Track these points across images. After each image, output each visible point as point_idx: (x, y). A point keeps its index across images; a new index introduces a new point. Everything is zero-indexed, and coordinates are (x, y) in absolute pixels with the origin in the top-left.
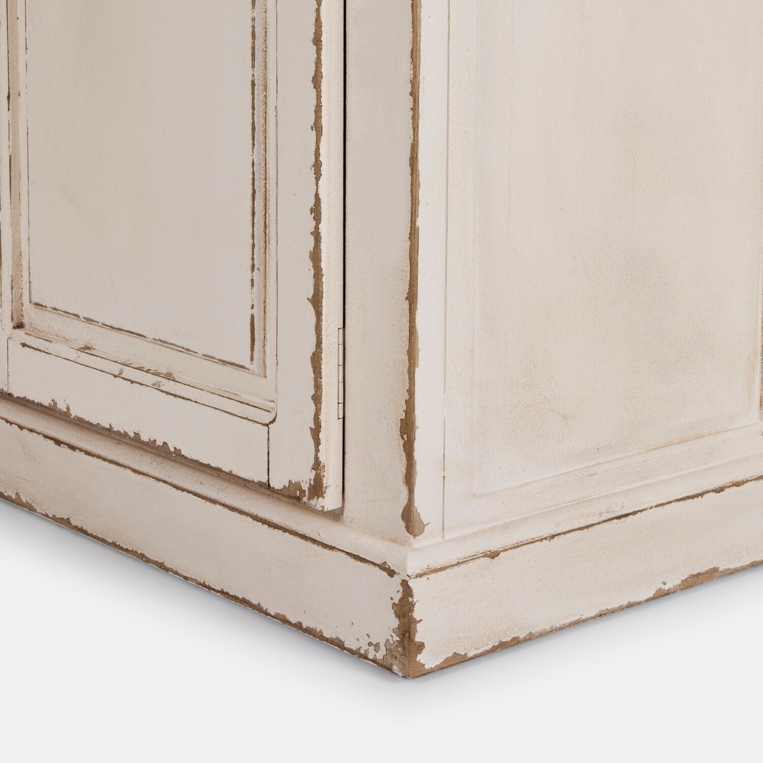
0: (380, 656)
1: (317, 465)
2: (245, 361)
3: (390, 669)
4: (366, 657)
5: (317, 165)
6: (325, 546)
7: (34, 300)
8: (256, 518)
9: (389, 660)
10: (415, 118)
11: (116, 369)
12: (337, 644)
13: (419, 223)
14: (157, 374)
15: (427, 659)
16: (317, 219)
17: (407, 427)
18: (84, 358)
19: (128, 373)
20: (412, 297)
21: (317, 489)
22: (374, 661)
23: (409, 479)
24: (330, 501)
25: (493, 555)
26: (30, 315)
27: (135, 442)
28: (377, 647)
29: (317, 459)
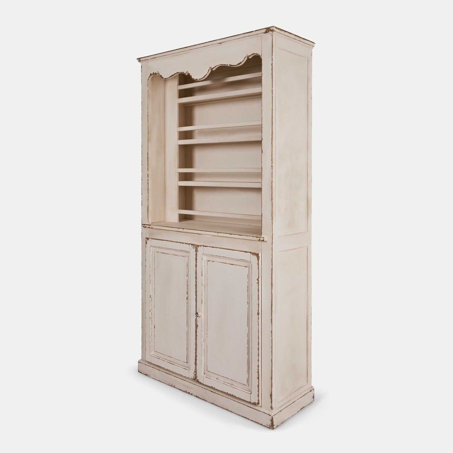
0: (268, 427)
1: (258, 400)
2: (246, 384)
3: (270, 428)
4: (266, 427)
5: (258, 360)
6: (259, 411)
7: (208, 370)
8: (248, 406)
9: (270, 427)
10: (272, 355)
11: (223, 383)
12: (262, 425)
13: (273, 369)
14: (231, 384)
15: (275, 427)
16: (258, 367)
17: (271, 395)
18: (217, 380)
19: (225, 383)
20: (272, 378)
21: (258, 403)
22: (267, 427)
23: (271, 402)
24: (260, 405)
25: (281, 411)
26: (206, 372)
27: (227, 394)
28: (268, 425)
29: (258, 399)
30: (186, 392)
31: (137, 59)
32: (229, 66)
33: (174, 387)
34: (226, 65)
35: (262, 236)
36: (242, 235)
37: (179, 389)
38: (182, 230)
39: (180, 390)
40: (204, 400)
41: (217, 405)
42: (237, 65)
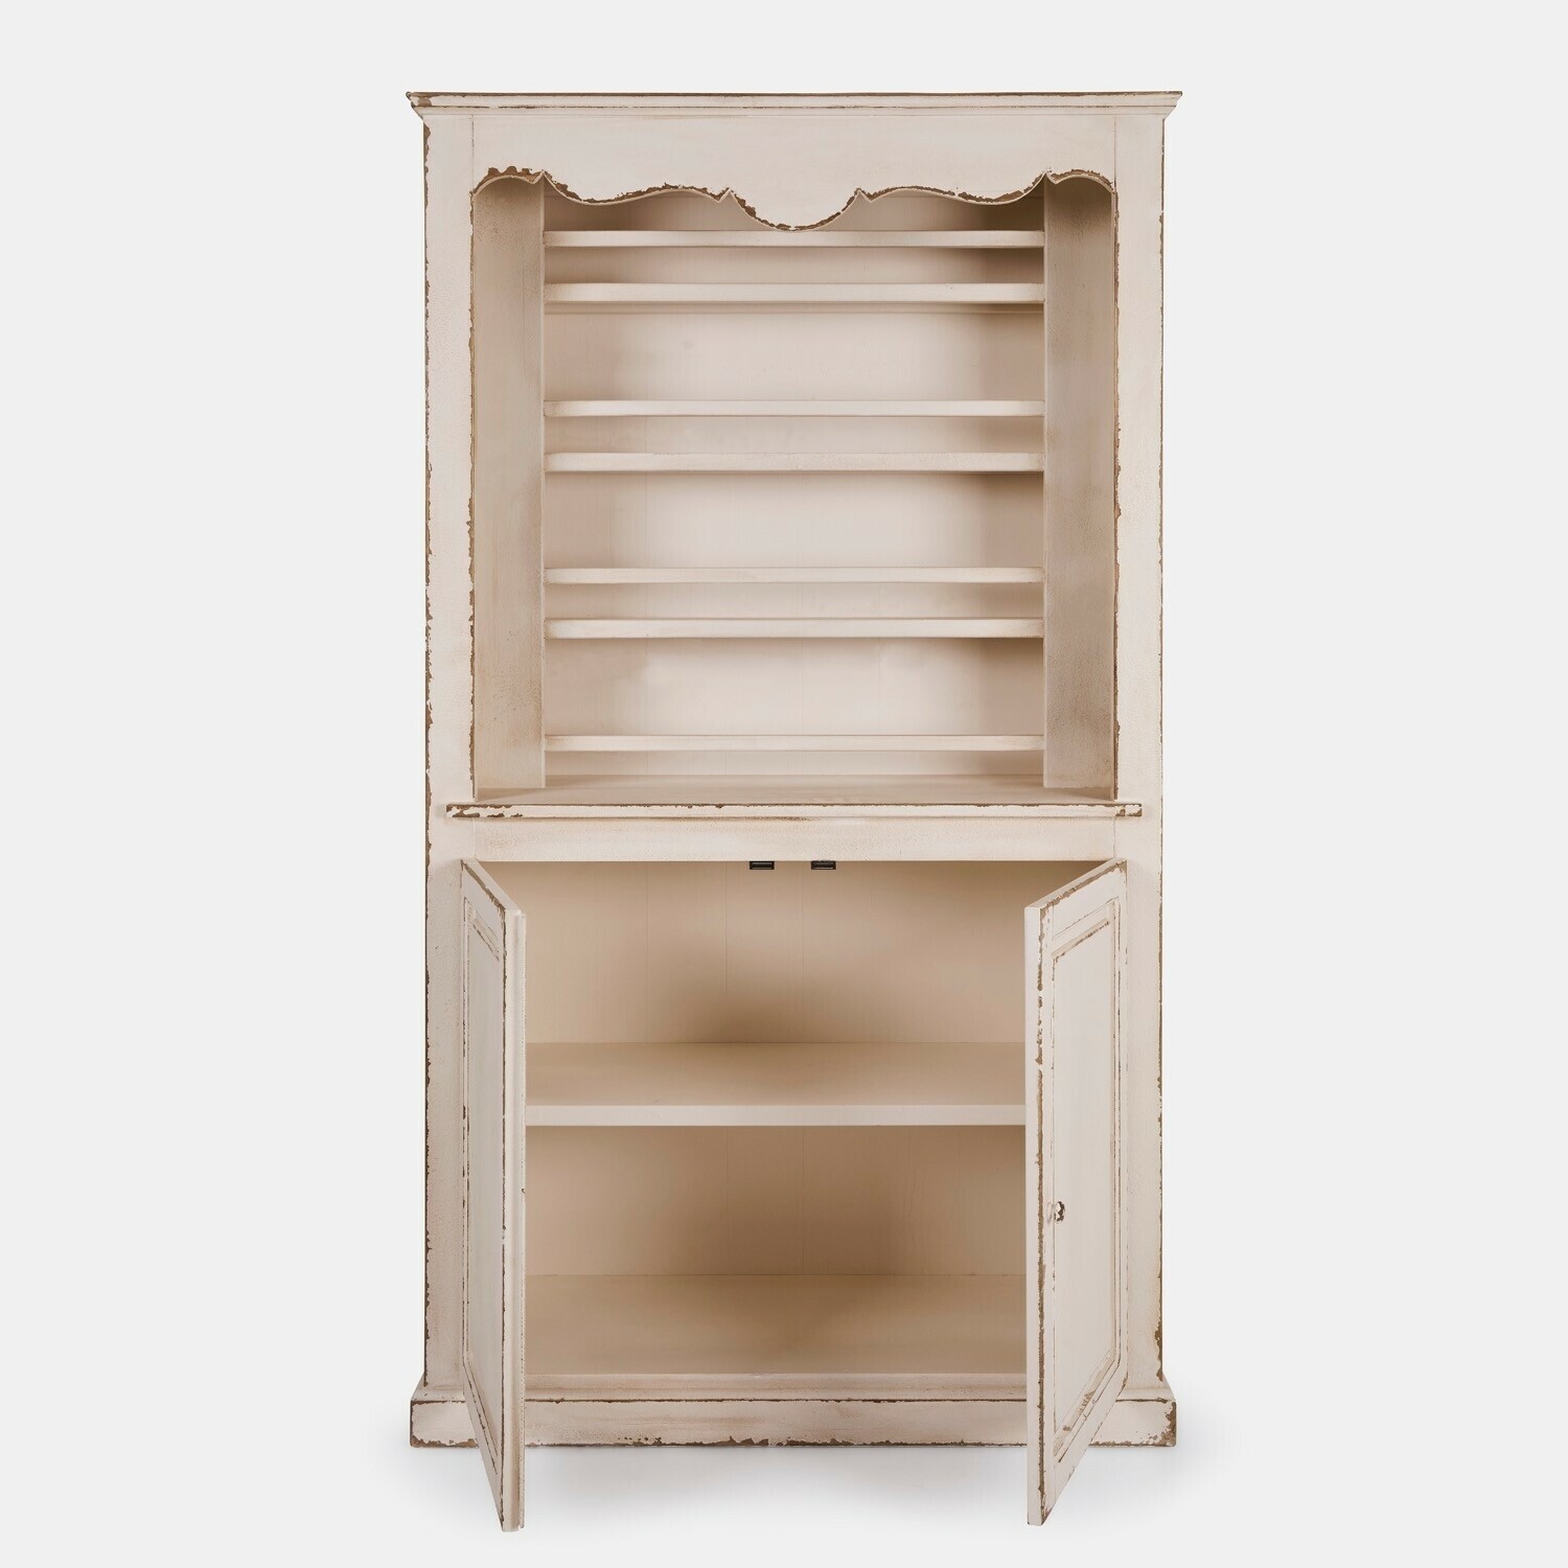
4: (1147, 1445)
9: (1160, 1443)
12: (1128, 1444)
20: (1160, 1277)
22: (1151, 1445)
23: (1160, 1357)
28: (1155, 1438)
30: (731, 1443)
31: (409, 95)
32: (956, 197)
33: (659, 1443)
34: (941, 191)
35: (1119, 800)
36: (1038, 805)
37: (688, 1445)
38: (711, 811)
39: (695, 1445)
40: (834, 1444)
41: (906, 1444)
42: (997, 200)
